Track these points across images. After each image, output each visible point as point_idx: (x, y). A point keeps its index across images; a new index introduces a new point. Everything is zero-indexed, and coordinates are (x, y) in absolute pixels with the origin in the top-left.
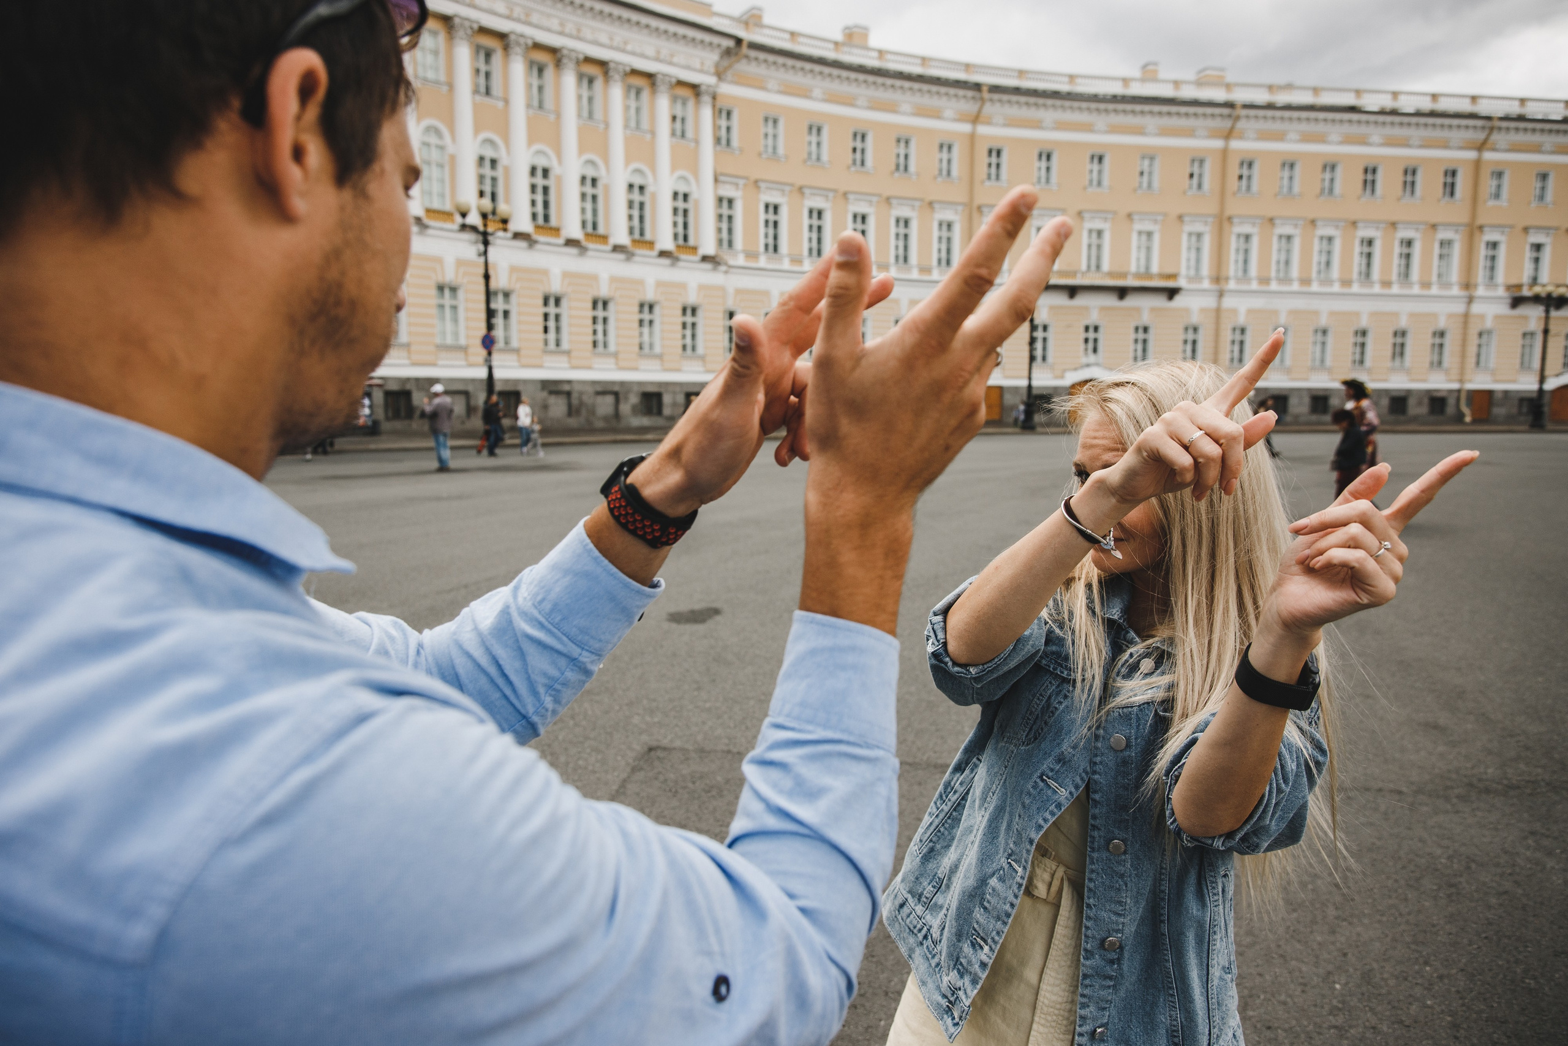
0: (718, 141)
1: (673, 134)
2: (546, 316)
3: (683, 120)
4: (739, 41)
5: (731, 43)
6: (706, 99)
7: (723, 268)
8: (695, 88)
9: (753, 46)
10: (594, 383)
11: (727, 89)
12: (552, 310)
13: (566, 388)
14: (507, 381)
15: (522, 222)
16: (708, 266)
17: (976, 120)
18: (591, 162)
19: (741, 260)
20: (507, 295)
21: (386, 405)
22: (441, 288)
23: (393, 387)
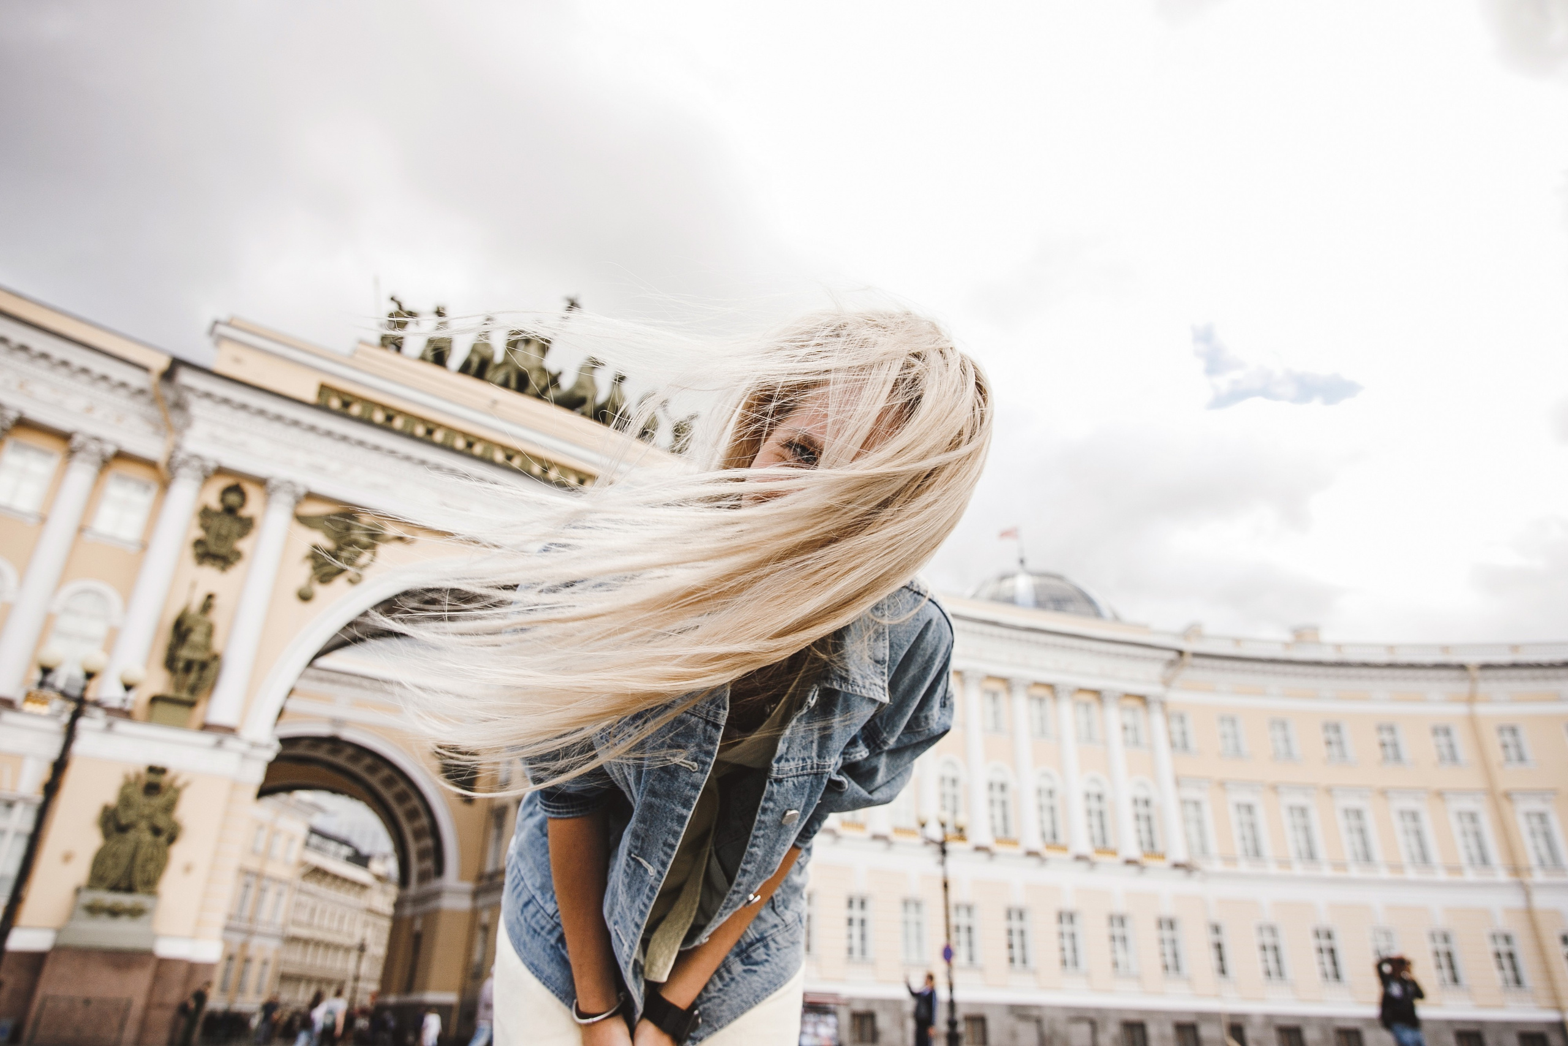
0: (1173, 745)
1: (1126, 742)
2: (1010, 932)
3: (1135, 729)
4: (1181, 653)
5: (1172, 655)
6: (1156, 708)
7: (1197, 875)
8: (1143, 699)
9: (1196, 655)
10: (1066, 1009)
11: (1177, 697)
12: (1016, 924)
13: (1035, 1013)
14: (971, 1004)
15: (981, 834)
16: (1180, 873)
17: (1471, 699)
18: (1047, 775)
19: (1218, 866)
20: (969, 909)
21: (853, 1027)
22: (906, 903)
23: (860, 1007)
